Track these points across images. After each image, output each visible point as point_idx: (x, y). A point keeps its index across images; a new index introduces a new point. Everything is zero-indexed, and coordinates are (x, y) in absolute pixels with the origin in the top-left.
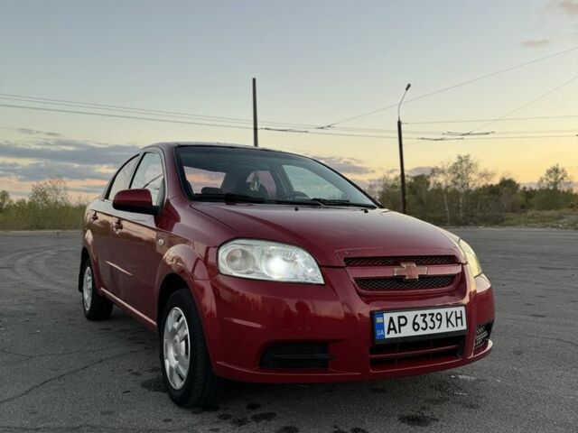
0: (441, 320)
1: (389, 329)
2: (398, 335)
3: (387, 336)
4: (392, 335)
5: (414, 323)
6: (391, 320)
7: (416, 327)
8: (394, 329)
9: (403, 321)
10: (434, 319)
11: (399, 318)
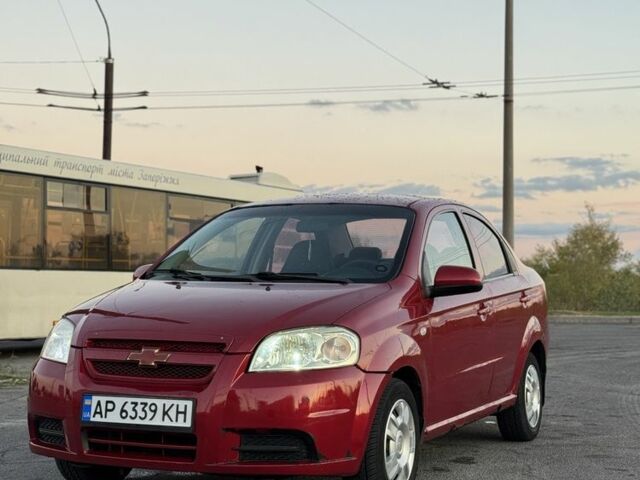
0: (155, 411)
1: (96, 413)
2: (103, 420)
3: (92, 419)
4: (98, 419)
5: (123, 411)
6: (99, 404)
7: (124, 414)
8: (100, 413)
9: (110, 406)
10: (147, 409)
11: (107, 402)
